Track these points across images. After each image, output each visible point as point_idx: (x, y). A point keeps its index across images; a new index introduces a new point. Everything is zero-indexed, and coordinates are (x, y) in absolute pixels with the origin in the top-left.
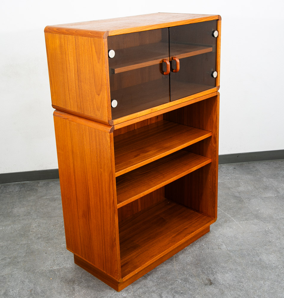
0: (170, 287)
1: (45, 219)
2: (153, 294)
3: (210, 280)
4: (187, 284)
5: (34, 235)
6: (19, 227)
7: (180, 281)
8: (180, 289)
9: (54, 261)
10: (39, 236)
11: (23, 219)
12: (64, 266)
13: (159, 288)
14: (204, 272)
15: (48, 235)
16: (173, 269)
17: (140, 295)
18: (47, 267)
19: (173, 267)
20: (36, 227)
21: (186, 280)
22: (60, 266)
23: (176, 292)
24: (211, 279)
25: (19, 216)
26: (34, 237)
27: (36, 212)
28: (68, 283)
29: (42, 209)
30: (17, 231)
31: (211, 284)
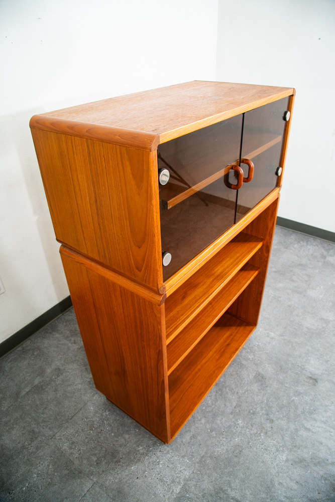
0: (299, 412)
1: (67, 427)
2: (300, 433)
3: (311, 378)
4: (304, 396)
5: (85, 462)
6: (48, 466)
7: (297, 398)
8: (307, 407)
9: (161, 480)
10: (95, 459)
11: (38, 448)
12: (183, 477)
13: (295, 422)
14: (297, 373)
15: (104, 449)
16: (274, 390)
17: (295, 445)
18: (167, 497)
19: (270, 387)
20: (71, 448)
21: (298, 394)
22: (179, 483)
23: (311, 413)
24: (310, 376)
25: (23, 447)
26: (91, 466)
27: (42, 425)
28: (218, 496)
29: (43, 413)
30: (54, 475)
31: (316, 380)
